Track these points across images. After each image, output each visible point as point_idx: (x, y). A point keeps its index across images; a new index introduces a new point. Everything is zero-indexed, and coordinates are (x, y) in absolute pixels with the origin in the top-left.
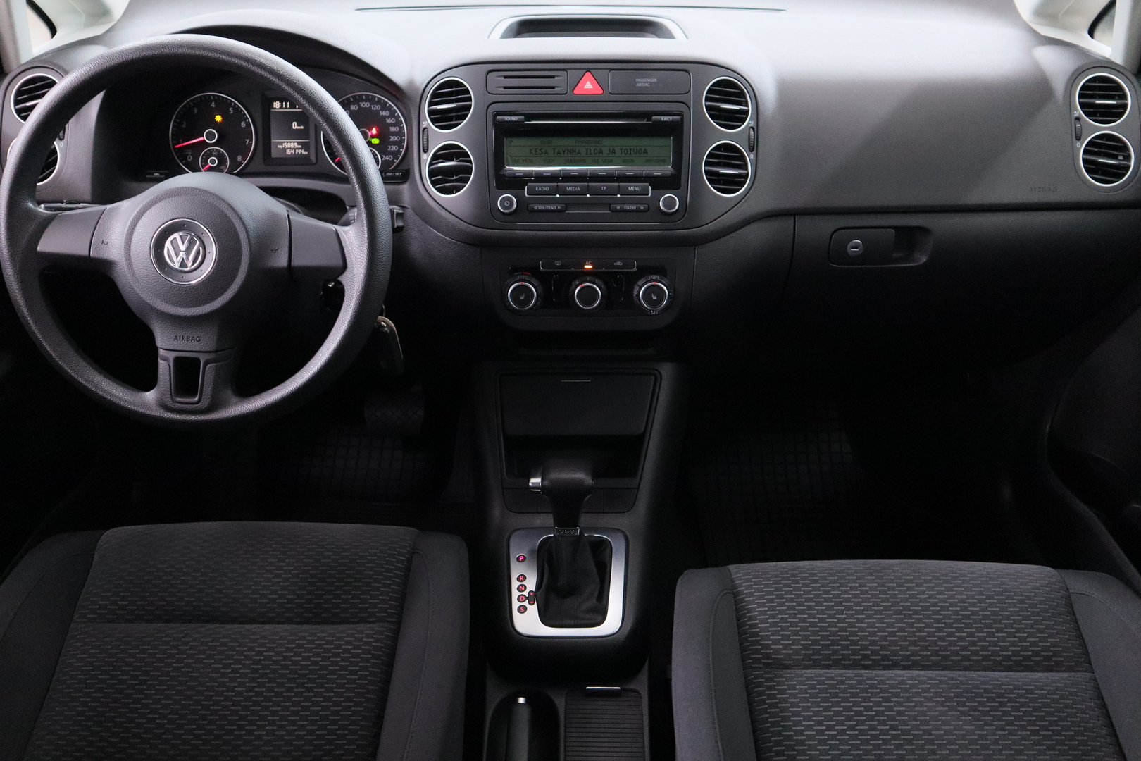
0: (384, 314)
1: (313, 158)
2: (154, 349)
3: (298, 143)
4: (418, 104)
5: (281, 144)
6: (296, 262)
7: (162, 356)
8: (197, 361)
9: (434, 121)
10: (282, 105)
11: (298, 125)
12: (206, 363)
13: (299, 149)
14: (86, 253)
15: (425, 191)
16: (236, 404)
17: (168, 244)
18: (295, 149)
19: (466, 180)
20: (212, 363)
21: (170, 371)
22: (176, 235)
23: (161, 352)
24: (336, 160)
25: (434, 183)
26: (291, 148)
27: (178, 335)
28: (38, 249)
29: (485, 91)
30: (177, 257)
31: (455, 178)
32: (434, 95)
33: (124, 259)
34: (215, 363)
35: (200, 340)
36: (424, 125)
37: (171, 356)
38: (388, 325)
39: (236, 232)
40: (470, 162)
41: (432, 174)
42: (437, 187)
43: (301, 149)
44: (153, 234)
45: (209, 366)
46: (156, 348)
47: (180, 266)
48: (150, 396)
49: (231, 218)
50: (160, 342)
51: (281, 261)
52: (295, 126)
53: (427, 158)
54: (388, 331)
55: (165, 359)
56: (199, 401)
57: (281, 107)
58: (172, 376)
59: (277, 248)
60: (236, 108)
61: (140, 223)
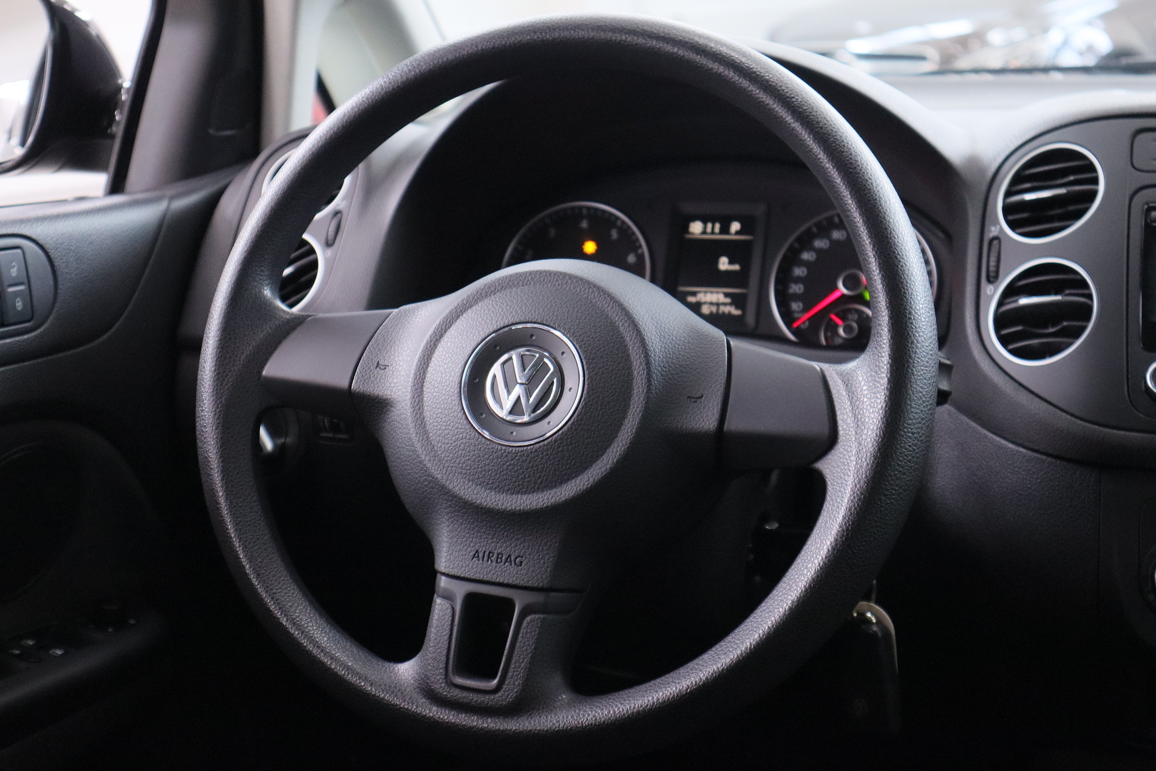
0: (874, 596)
1: (750, 320)
2: (431, 574)
3: (726, 295)
4: (982, 197)
5: (694, 294)
6: (735, 424)
7: (445, 589)
8: (509, 604)
9: (1013, 225)
10: (705, 228)
11: (731, 262)
12: (524, 613)
13: (725, 304)
14: (343, 382)
15: (985, 356)
16: (570, 705)
17: (496, 369)
18: (718, 305)
19: (1077, 333)
20: (535, 613)
21: (453, 621)
22: (514, 355)
23: (443, 582)
24: (795, 325)
25: (1005, 341)
26: (711, 304)
27: (481, 550)
28: (264, 373)
29: (1130, 166)
30: (509, 392)
31: (1051, 330)
32: (1018, 179)
33: (409, 396)
34: (543, 613)
35: (521, 562)
36: (993, 231)
37: (460, 590)
38: (879, 622)
39: (627, 358)
40: (1090, 297)
41: (1000, 322)
42: (1011, 347)
43: (730, 304)
44: (471, 349)
45: (529, 618)
46: (432, 574)
47: (511, 412)
48: (406, 670)
49: (621, 329)
50: (443, 562)
51: (705, 419)
52: (724, 264)
53: (993, 294)
54: (880, 634)
55: (448, 597)
56: (498, 688)
57: (704, 232)
58: (455, 629)
59: (699, 394)
60: (624, 230)
61: (452, 332)
